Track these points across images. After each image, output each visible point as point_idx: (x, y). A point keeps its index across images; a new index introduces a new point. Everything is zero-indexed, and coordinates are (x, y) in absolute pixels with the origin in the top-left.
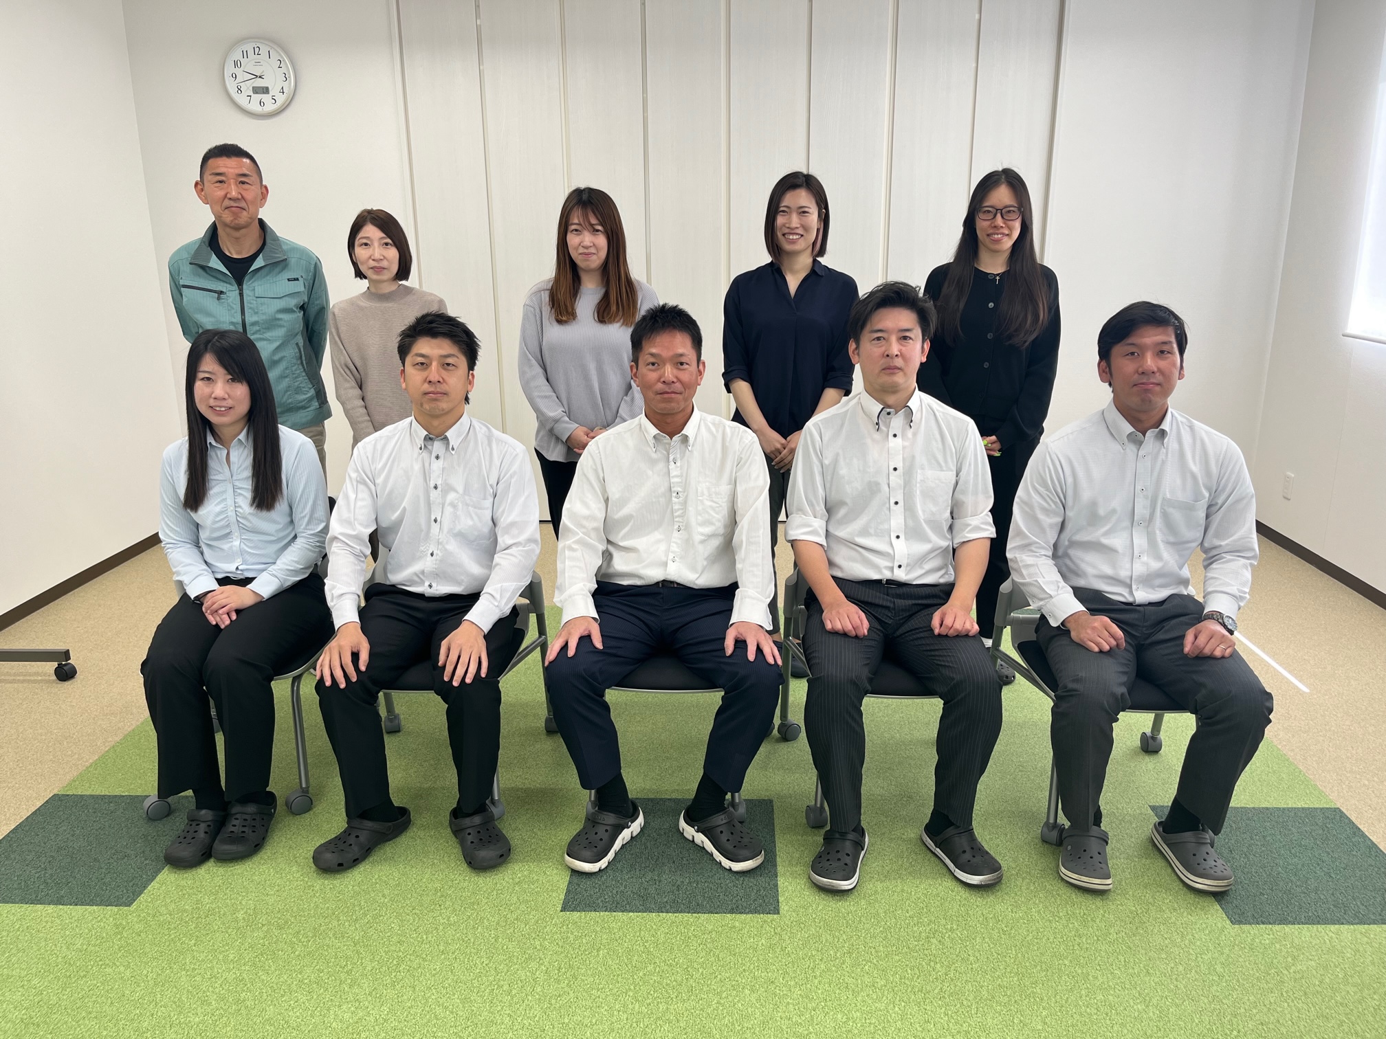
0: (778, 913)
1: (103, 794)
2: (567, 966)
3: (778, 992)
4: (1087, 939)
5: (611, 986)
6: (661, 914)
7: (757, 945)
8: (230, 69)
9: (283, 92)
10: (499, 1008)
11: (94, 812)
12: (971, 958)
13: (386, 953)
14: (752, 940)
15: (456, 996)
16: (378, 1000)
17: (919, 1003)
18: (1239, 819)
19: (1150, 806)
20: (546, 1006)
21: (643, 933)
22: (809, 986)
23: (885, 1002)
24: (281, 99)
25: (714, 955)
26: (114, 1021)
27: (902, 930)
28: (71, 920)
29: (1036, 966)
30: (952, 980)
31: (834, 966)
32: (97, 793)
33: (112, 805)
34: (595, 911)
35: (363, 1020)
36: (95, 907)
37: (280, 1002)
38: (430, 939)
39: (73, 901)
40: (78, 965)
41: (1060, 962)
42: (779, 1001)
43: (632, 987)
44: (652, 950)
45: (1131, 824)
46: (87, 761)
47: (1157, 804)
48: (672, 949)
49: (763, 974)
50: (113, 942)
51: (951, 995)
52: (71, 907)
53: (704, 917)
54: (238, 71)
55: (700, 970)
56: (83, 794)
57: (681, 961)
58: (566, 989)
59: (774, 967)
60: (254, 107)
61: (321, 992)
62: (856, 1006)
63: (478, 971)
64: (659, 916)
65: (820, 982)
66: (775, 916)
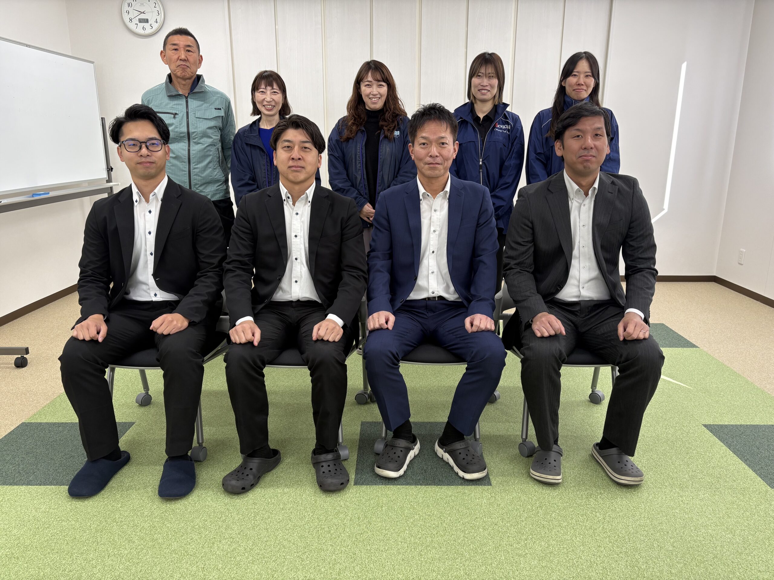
0: (491, 485)
1: (54, 422)
2: (363, 516)
3: (501, 530)
4: (686, 498)
5: (393, 528)
6: (417, 486)
7: (482, 503)
8: (126, 8)
9: (157, 22)
10: (324, 541)
11: (49, 432)
12: (618, 510)
13: (247, 510)
14: (478, 500)
15: (295, 534)
16: (245, 538)
17: (592, 535)
18: (757, 431)
19: (703, 425)
20: (354, 540)
21: (408, 497)
22: (519, 526)
23: (570, 535)
24: (156, 26)
25: (456, 509)
26: (70, 554)
27: (570, 494)
28: (37, 494)
29: (659, 514)
30: (609, 522)
31: (532, 514)
32: (50, 421)
33: (60, 428)
34: (375, 484)
35: (237, 550)
36: (53, 487)
37: (181, 540)
38: (273, 501)
39: (38, 483)
40: (43, 521)
41: (673, 511)
42: (502, 535)
43: (407, 528)
44: (416, 506)
45: (694, 434)
46: (43, 404)
47: (707, 424)
48: (428, 506)
49: (489, 520)
50: (66, 507)
51: (610, 531)
52: (37, 487)
53: (445, 488)
54: (130, 9)
55: (449, 518)
56: (41, 422)
57: (435, 513)
58: (365, 530)
59: (495, 516)
60: (140, 31)
61: (207, 533)
62: (552, 537)
63: (307, 519)
64: (416, 487)
65: (526, 524)
66: (489, 487)
